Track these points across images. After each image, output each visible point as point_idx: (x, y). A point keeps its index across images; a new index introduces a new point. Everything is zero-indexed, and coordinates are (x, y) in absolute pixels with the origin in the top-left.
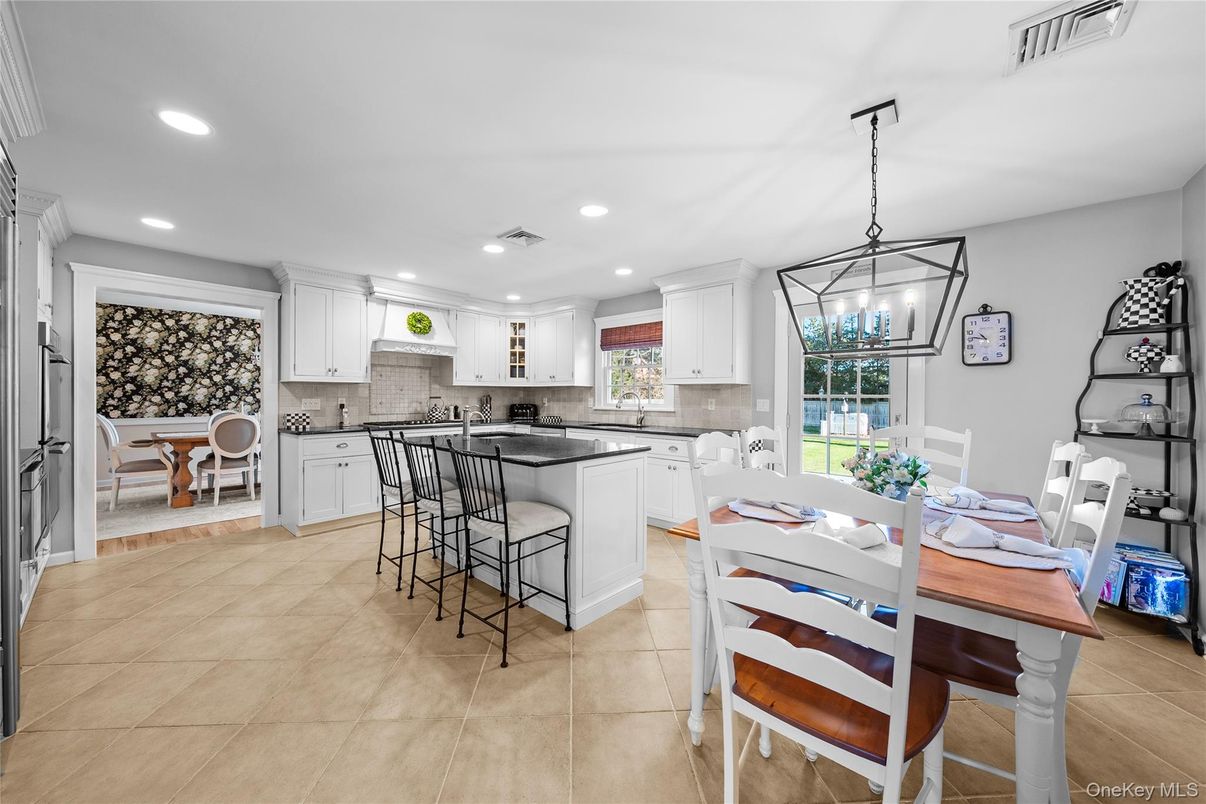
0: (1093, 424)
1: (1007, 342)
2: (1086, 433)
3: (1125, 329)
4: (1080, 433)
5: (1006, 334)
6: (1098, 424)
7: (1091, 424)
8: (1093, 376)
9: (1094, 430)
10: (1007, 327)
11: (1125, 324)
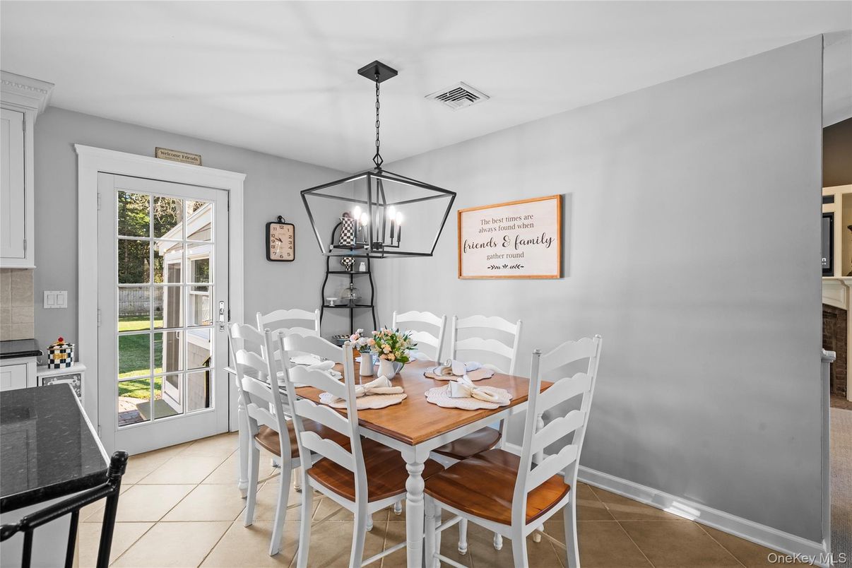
0: (332, 300)
1: (292, 245)
2: (328, 307)
3: (345, 246)
4: (324, 306)
5: (292, 240)
6: (334, 301)
7: (330, 301)
8: (328, 272)
9: (332, 304)
10: (292, 235)
11: (345, 243)
